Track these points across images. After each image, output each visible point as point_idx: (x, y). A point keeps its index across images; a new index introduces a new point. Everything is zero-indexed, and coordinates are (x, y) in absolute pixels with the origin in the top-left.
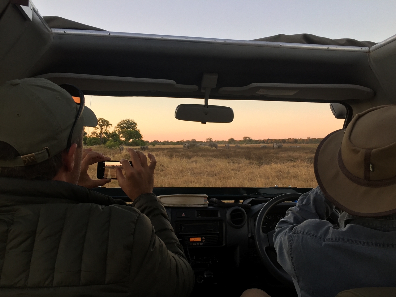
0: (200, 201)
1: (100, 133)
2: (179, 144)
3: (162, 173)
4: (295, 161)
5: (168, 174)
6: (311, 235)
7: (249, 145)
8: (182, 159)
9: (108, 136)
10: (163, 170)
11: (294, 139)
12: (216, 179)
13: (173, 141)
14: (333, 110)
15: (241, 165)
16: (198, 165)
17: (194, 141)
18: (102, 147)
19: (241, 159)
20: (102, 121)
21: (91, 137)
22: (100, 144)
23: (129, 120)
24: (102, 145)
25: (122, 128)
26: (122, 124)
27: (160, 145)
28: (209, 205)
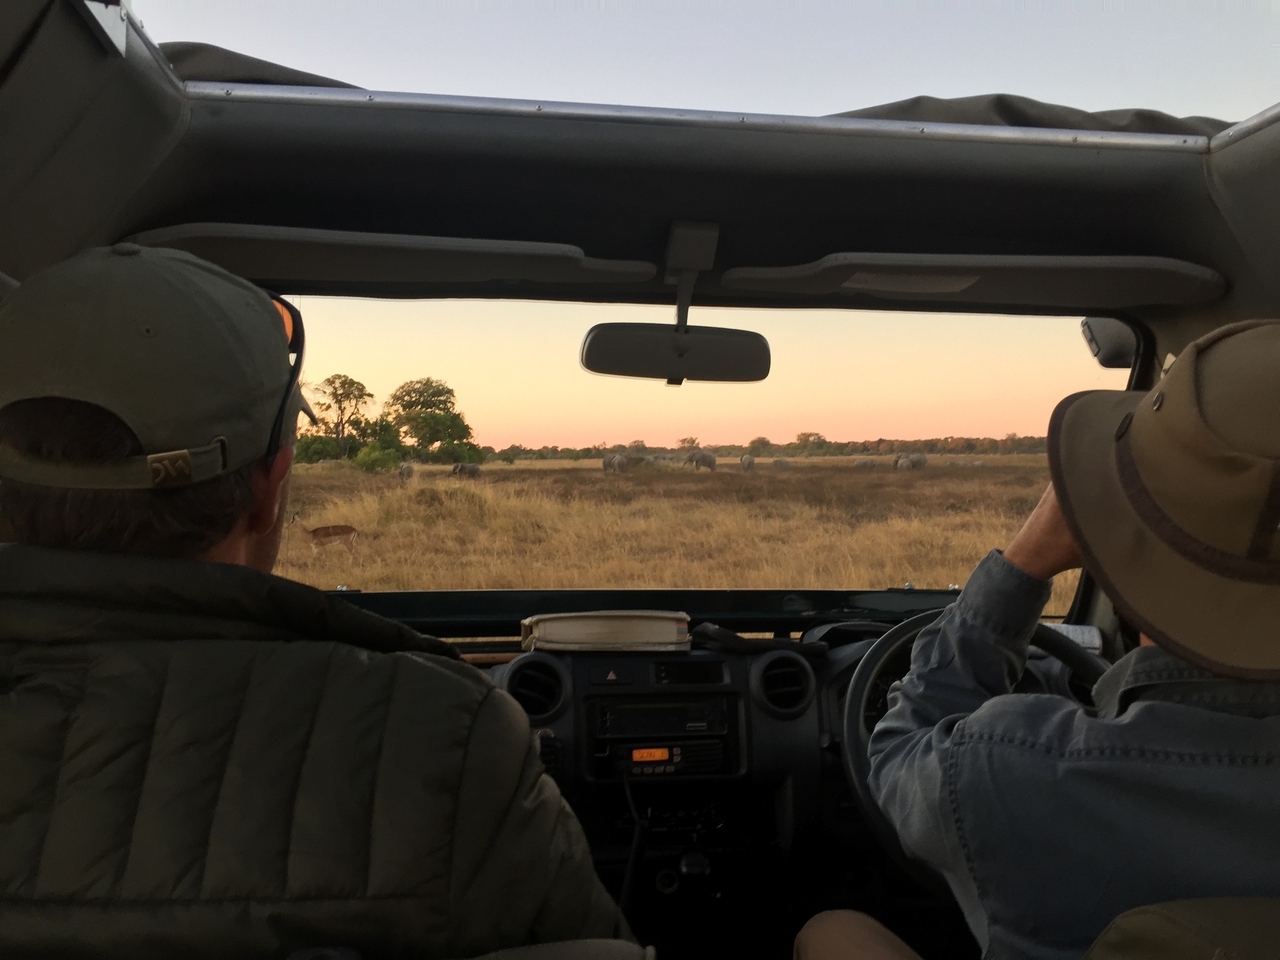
0: (665, 633)
1: (336, 421)
2: (590, 458)
3: (537, 549)
4: (967, 511)
5: (558, 551)
6: (1017, 742)
7: (816, 460)
8: (601, 504)
9: (363, 433)
10: (540, 541)
11: (963, 439)
12: (711, 569)
13: (571, 447)
14: (1092, 339)
15: (792, 523)
16: (654, 524)
17: (639, 448)
18: (343, 467)
19: (791, 506)
20: (343, 384)
21: (309, 434)
22: (337, 459)
23: (428, 379)
24: (344, 461)
25: (407, 406)
26: (408, 394)
27: (531, 458)
28: (695, 645)
